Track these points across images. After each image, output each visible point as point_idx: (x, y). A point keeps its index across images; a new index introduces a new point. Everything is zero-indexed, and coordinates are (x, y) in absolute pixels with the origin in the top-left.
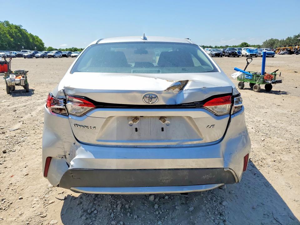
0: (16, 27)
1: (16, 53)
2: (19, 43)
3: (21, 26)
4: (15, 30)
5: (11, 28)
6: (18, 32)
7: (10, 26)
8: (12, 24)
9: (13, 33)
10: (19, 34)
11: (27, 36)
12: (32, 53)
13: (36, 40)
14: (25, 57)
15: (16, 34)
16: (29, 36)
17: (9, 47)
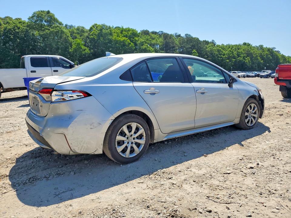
0: (269, 50)
1: (256, 73)
2: (268, 65)
3: (275, 48)
4: (267, 52)
5: (263, 51)
6: (269, 54)
7: (263, 49)
8: (266, 47)
9: (264, 56)
10: (269, 56)
11: (277, 57)
12: (269, 73)
13: (287, 60)
14: (262, 77)
15: (267, 56)
16: (280, 57)
17: (258, 68)
